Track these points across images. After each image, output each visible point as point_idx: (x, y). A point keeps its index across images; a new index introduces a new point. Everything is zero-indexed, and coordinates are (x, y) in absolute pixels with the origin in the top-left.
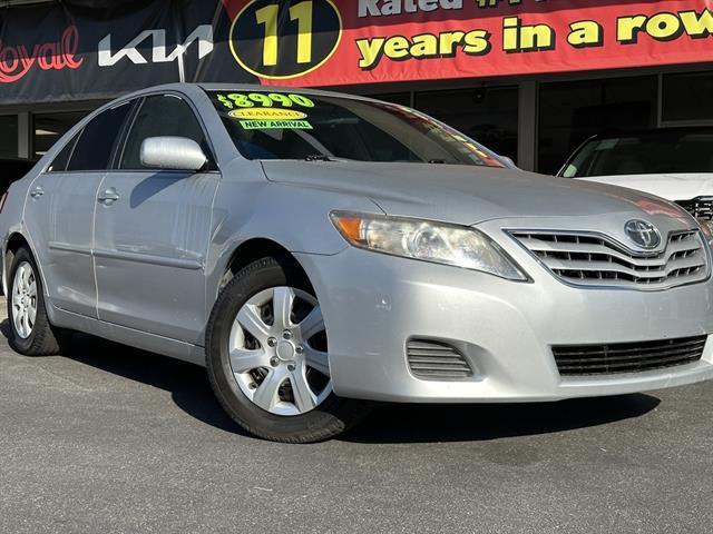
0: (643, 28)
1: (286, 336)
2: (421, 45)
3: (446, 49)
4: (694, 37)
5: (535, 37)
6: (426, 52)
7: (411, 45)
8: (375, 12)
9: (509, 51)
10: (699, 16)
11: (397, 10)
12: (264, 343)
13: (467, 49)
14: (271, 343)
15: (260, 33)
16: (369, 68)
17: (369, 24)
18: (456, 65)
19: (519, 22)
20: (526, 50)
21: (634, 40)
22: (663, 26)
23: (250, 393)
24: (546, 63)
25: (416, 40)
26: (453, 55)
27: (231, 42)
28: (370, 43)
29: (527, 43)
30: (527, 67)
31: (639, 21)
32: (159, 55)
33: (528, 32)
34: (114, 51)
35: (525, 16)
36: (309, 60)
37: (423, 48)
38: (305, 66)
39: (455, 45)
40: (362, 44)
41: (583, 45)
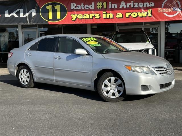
0: (131, 15)
1: (113, 85)
2: (86, 16)
3: (91, 17)
4: (140, 17)
5: (110, 16)
6: (87, 18)
7: (83, 16)
8: (75, 8)
9: (104, 18)
10: (141, 13)
11: (80, 8)
12: (109, 86)
13: (96, 17)
14: (110, 86)
15: (48, 11)
16: (74, 21)
17: (74, 11)
18: (93, 21)
19: (106, 12)
20: (108, 18)
21: (129, 17)
22: (134, 15)
23: (106, 95)
24: (112, 21)
25: (84, 15)
26: (93, 18)
27: (40, 13)
28: (74, 15)
29: (108, 17)
30: (108, 22)
31: (130, 14)
32: (22, 15)
33: (108, 15)
34: (9, 14)
35: (107, 11)
36: (60, 18)
37: (86, 17)
38: (59, 20)
39: (93, 16)
40: (72, 15)
41: (119, 18)
